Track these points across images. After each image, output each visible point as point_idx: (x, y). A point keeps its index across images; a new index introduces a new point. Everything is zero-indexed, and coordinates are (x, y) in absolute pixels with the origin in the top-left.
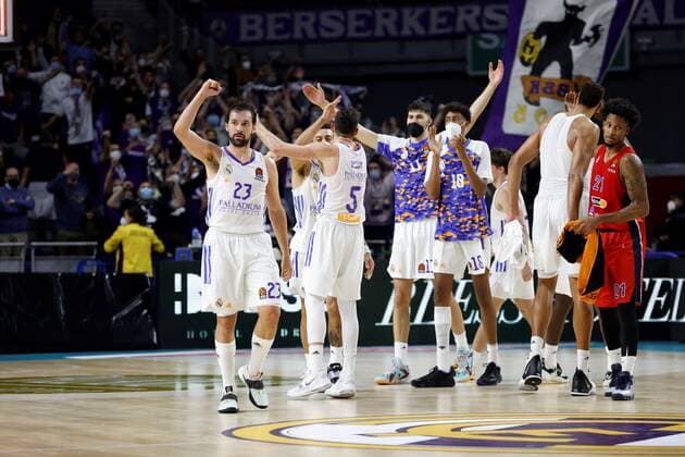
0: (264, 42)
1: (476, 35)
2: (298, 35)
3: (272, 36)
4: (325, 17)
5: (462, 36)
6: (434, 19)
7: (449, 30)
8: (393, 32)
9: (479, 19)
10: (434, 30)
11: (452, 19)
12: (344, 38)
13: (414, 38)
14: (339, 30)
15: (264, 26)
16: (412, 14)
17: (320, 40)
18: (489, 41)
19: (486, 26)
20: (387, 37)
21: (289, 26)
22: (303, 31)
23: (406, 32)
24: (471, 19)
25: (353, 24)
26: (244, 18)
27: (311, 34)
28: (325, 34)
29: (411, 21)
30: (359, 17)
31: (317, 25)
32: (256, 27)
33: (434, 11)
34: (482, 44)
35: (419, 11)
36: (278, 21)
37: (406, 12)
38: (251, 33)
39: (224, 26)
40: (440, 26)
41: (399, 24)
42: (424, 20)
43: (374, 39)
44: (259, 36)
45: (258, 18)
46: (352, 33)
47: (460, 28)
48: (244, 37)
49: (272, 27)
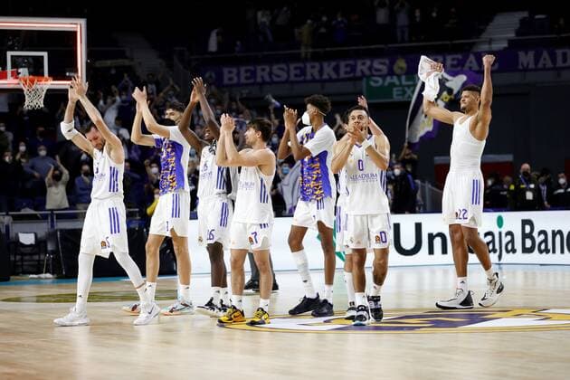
0: (239, 85)
1: (368, 78)
2: (259, 80)
3: (243, 80)
4: (275, 68)
5: (360, 79)
6: (343, 70)
7: (351, 75)
8: (317, 77)
9: (370, 68)
10: (342, 75)
11: (354, 69)
12: (287, 81)
13: (330, 80)
14: (284, 76)
15: (238, 74)
16: (329, 66)
17: (272, 83)
18: (376, 82)
19: (374, 73)
20: (314, 80)
21: (254, 74)
22: (262, 77)
23: (325, 77)
24: (365, 69)
25: (293, 72)
26: (226, 70)
27: (267, 79)
28: (275, 79)
29: (328, 70)
30: (296, 68)
31: (270, 74)
32: (234, 75)
33: (342, 64)
34: (372, 84)
35: (333, 64)
36: (247, 71)
37: (325, 65)
38: (230, 79)
39: (213, 75)
40: (346, 73)
41: (321, 72)
42: (336, 69)
43: (305, 81)
44: (235, 80)
45: (235, 70)
46: (292, 78)
47: (358, 74)
48: (226, 81)
49: (243, 75)
